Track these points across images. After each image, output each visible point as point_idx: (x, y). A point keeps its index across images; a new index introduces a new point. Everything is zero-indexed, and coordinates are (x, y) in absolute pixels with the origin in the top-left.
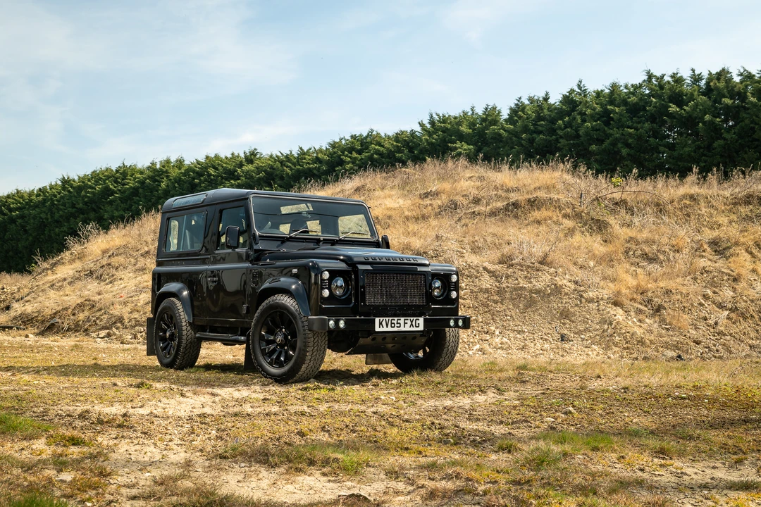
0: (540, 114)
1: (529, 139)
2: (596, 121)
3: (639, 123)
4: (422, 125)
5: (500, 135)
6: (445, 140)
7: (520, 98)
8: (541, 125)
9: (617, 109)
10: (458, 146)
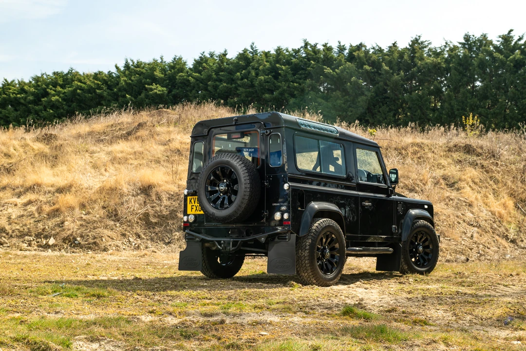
0: (221, 66)
1: (213, 86)
2: (266, 75)
3: (300, 79)
4: (117, 68)
5: (188, 81)
6: (141, 81)
7: (204, 53)
8: (223, 76)
9: (284, 68)
10: (153, 87)
